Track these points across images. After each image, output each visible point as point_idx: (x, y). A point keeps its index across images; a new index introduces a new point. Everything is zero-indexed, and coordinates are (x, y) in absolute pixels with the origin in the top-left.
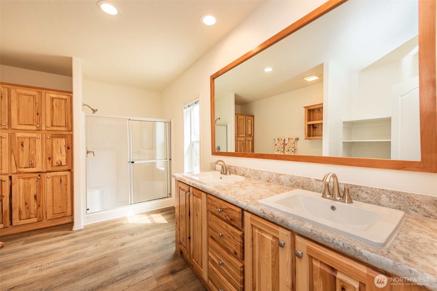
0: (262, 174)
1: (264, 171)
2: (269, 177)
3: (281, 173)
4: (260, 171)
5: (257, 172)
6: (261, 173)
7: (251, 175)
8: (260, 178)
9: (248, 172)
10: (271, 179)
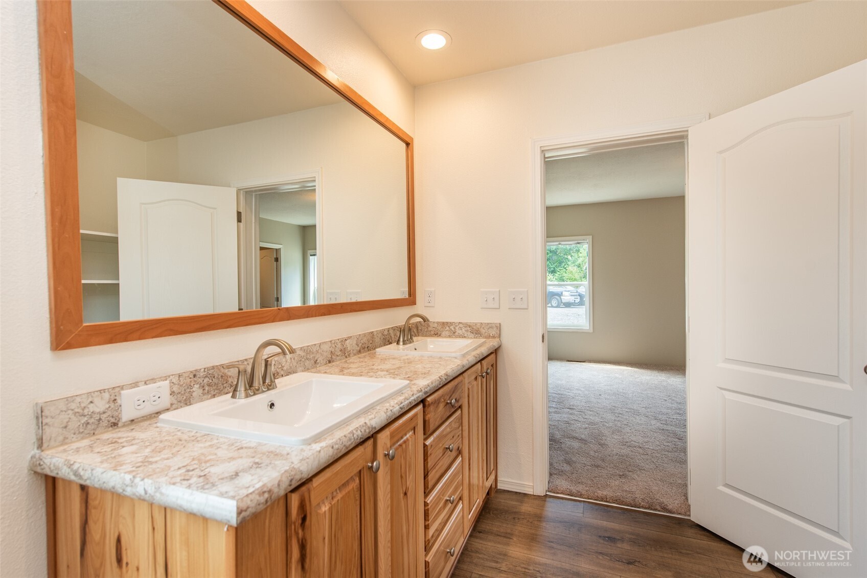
0: (320, 351)
1: (323, 343)
2: (332, 352)
3: (345, 336)
4: (315, 345)
5: (310, 351)
6: (318, 348)
7: (295, 364)
8: (317, 360)
9: (289, 361)
10: (335, 353)
